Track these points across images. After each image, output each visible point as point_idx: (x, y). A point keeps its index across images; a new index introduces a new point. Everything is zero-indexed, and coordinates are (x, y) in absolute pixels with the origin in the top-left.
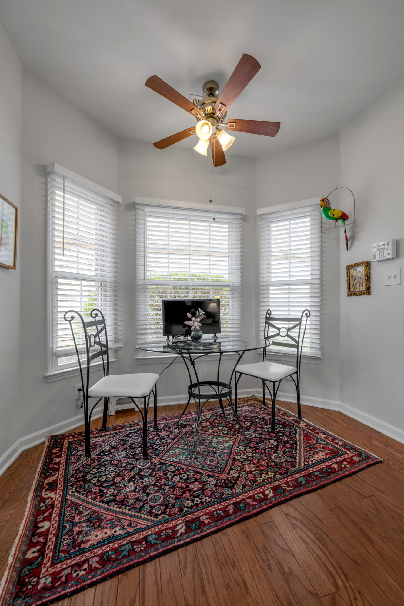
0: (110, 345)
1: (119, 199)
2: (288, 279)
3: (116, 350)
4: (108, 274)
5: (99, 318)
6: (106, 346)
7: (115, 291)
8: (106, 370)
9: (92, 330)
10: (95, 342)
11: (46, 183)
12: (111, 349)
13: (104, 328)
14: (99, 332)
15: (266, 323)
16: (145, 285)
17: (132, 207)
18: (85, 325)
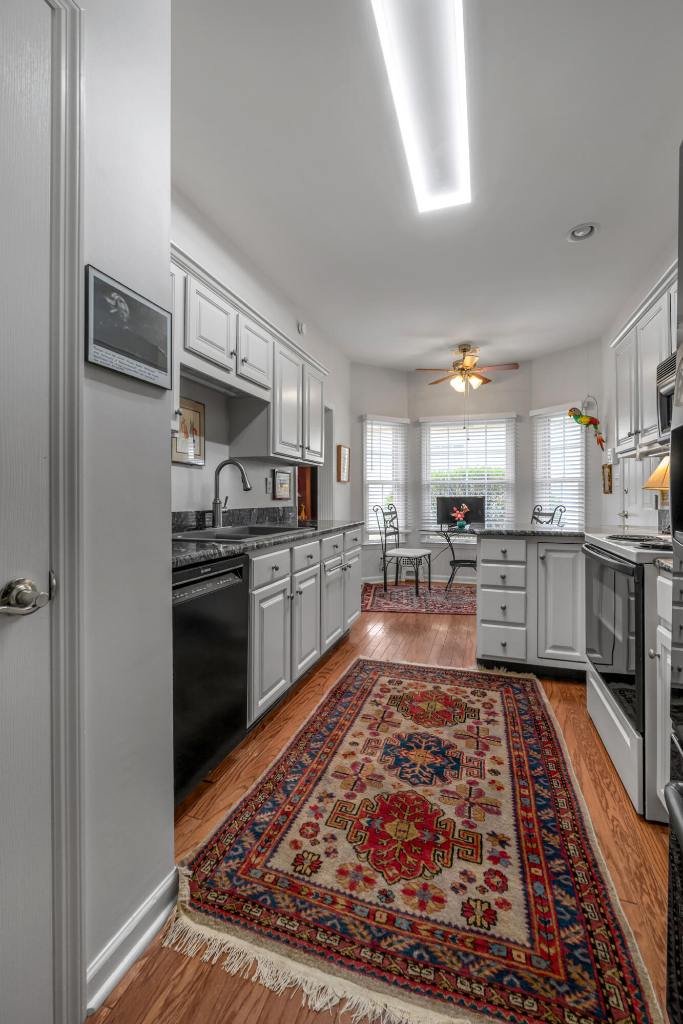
0: (400, 529)
1: (407, 421)
2: (562, 476)
3: (407, 535)
4: (401, 479)
5: (393, 510)
6: (397, 529)
7: (406, 490)
8: (397, 545)
9: (388, 517)
10: (391, 526)
11: (362, 426)
12: (402, 533)
13: (396, 517)
14: (393, 519)
15: (534, 517)
16: (428, 485)
17: (417, 424)
18: (384, 514)
